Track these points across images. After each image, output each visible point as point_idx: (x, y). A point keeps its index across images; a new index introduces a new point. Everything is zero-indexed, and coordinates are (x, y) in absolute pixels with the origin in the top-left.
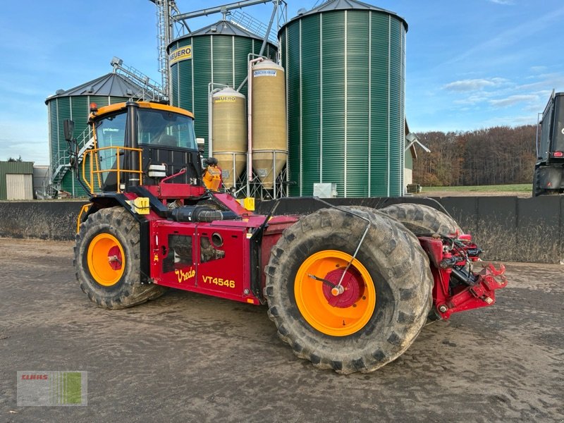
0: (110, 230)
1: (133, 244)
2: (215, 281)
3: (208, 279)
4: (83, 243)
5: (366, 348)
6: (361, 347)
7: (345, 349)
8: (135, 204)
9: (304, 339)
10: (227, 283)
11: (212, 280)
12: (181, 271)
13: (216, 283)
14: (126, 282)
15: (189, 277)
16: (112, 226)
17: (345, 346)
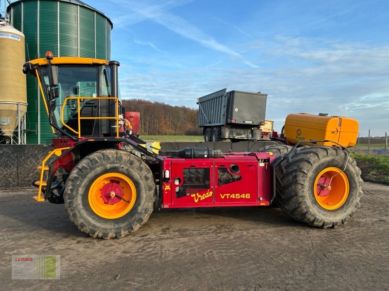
0: (120, 169)
1: (147, 178)
2: (233, 196)
3: (226, 196)
4: (83, 184)
5: (347, 212)
6: (345, 212)
7: (339, 215)
8: (152, 146)
9: (320, 215)
10: (243, 196)
11: (229, 196)
12: (198, 194)
13: (234, 197)
14: (139, 211)
15: (206, 197)
16: (122, 166)
17: (338, 213)
